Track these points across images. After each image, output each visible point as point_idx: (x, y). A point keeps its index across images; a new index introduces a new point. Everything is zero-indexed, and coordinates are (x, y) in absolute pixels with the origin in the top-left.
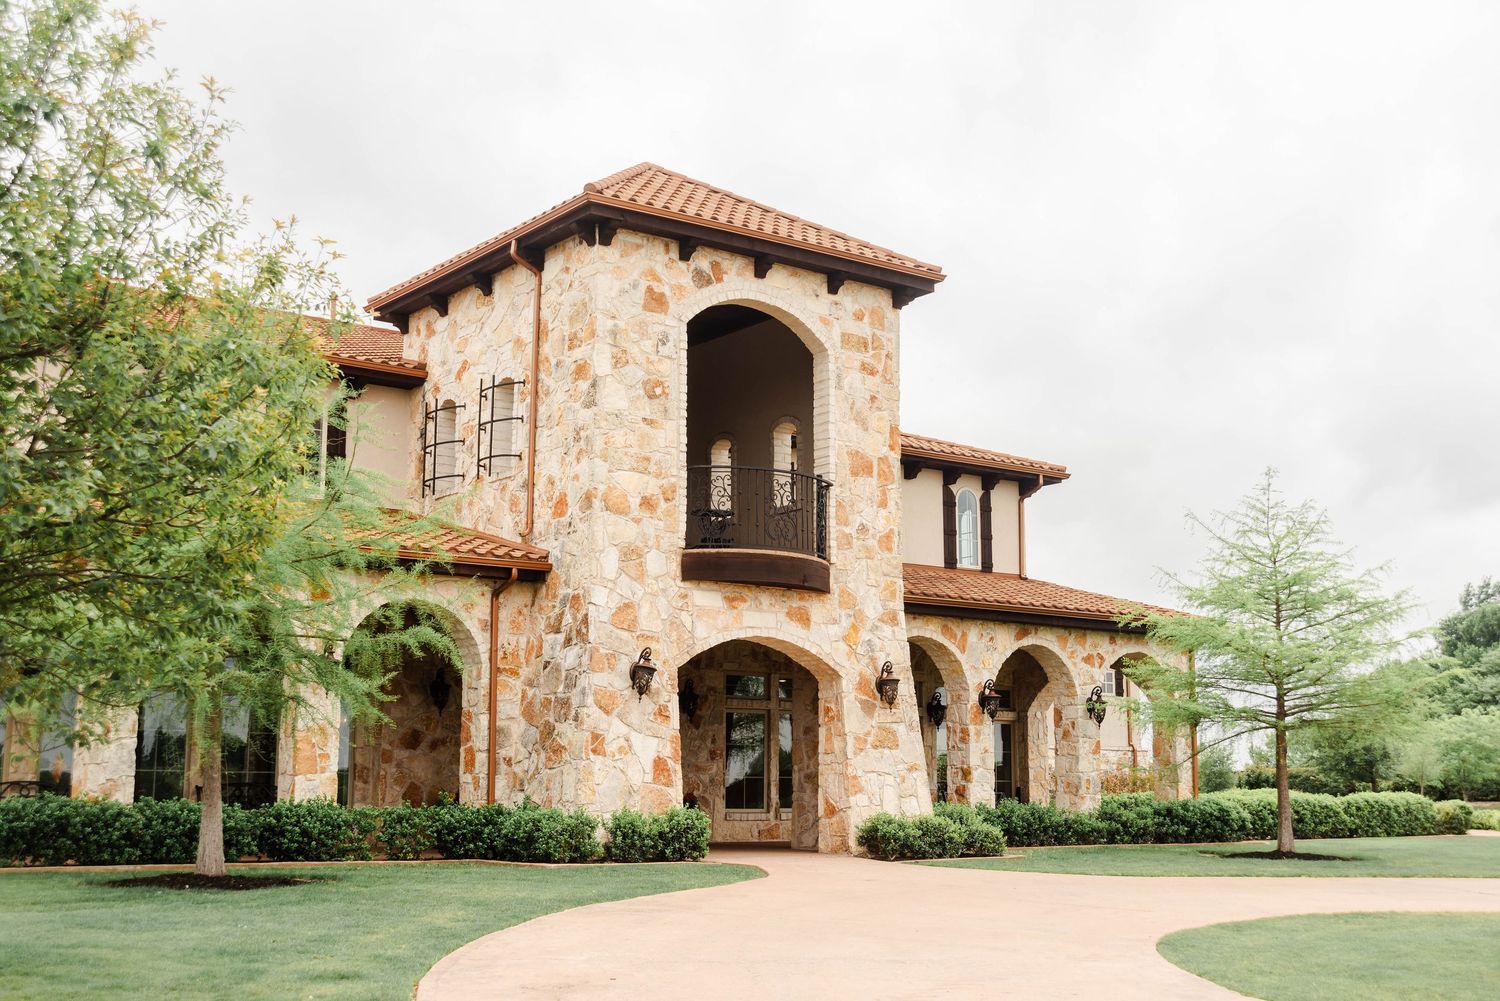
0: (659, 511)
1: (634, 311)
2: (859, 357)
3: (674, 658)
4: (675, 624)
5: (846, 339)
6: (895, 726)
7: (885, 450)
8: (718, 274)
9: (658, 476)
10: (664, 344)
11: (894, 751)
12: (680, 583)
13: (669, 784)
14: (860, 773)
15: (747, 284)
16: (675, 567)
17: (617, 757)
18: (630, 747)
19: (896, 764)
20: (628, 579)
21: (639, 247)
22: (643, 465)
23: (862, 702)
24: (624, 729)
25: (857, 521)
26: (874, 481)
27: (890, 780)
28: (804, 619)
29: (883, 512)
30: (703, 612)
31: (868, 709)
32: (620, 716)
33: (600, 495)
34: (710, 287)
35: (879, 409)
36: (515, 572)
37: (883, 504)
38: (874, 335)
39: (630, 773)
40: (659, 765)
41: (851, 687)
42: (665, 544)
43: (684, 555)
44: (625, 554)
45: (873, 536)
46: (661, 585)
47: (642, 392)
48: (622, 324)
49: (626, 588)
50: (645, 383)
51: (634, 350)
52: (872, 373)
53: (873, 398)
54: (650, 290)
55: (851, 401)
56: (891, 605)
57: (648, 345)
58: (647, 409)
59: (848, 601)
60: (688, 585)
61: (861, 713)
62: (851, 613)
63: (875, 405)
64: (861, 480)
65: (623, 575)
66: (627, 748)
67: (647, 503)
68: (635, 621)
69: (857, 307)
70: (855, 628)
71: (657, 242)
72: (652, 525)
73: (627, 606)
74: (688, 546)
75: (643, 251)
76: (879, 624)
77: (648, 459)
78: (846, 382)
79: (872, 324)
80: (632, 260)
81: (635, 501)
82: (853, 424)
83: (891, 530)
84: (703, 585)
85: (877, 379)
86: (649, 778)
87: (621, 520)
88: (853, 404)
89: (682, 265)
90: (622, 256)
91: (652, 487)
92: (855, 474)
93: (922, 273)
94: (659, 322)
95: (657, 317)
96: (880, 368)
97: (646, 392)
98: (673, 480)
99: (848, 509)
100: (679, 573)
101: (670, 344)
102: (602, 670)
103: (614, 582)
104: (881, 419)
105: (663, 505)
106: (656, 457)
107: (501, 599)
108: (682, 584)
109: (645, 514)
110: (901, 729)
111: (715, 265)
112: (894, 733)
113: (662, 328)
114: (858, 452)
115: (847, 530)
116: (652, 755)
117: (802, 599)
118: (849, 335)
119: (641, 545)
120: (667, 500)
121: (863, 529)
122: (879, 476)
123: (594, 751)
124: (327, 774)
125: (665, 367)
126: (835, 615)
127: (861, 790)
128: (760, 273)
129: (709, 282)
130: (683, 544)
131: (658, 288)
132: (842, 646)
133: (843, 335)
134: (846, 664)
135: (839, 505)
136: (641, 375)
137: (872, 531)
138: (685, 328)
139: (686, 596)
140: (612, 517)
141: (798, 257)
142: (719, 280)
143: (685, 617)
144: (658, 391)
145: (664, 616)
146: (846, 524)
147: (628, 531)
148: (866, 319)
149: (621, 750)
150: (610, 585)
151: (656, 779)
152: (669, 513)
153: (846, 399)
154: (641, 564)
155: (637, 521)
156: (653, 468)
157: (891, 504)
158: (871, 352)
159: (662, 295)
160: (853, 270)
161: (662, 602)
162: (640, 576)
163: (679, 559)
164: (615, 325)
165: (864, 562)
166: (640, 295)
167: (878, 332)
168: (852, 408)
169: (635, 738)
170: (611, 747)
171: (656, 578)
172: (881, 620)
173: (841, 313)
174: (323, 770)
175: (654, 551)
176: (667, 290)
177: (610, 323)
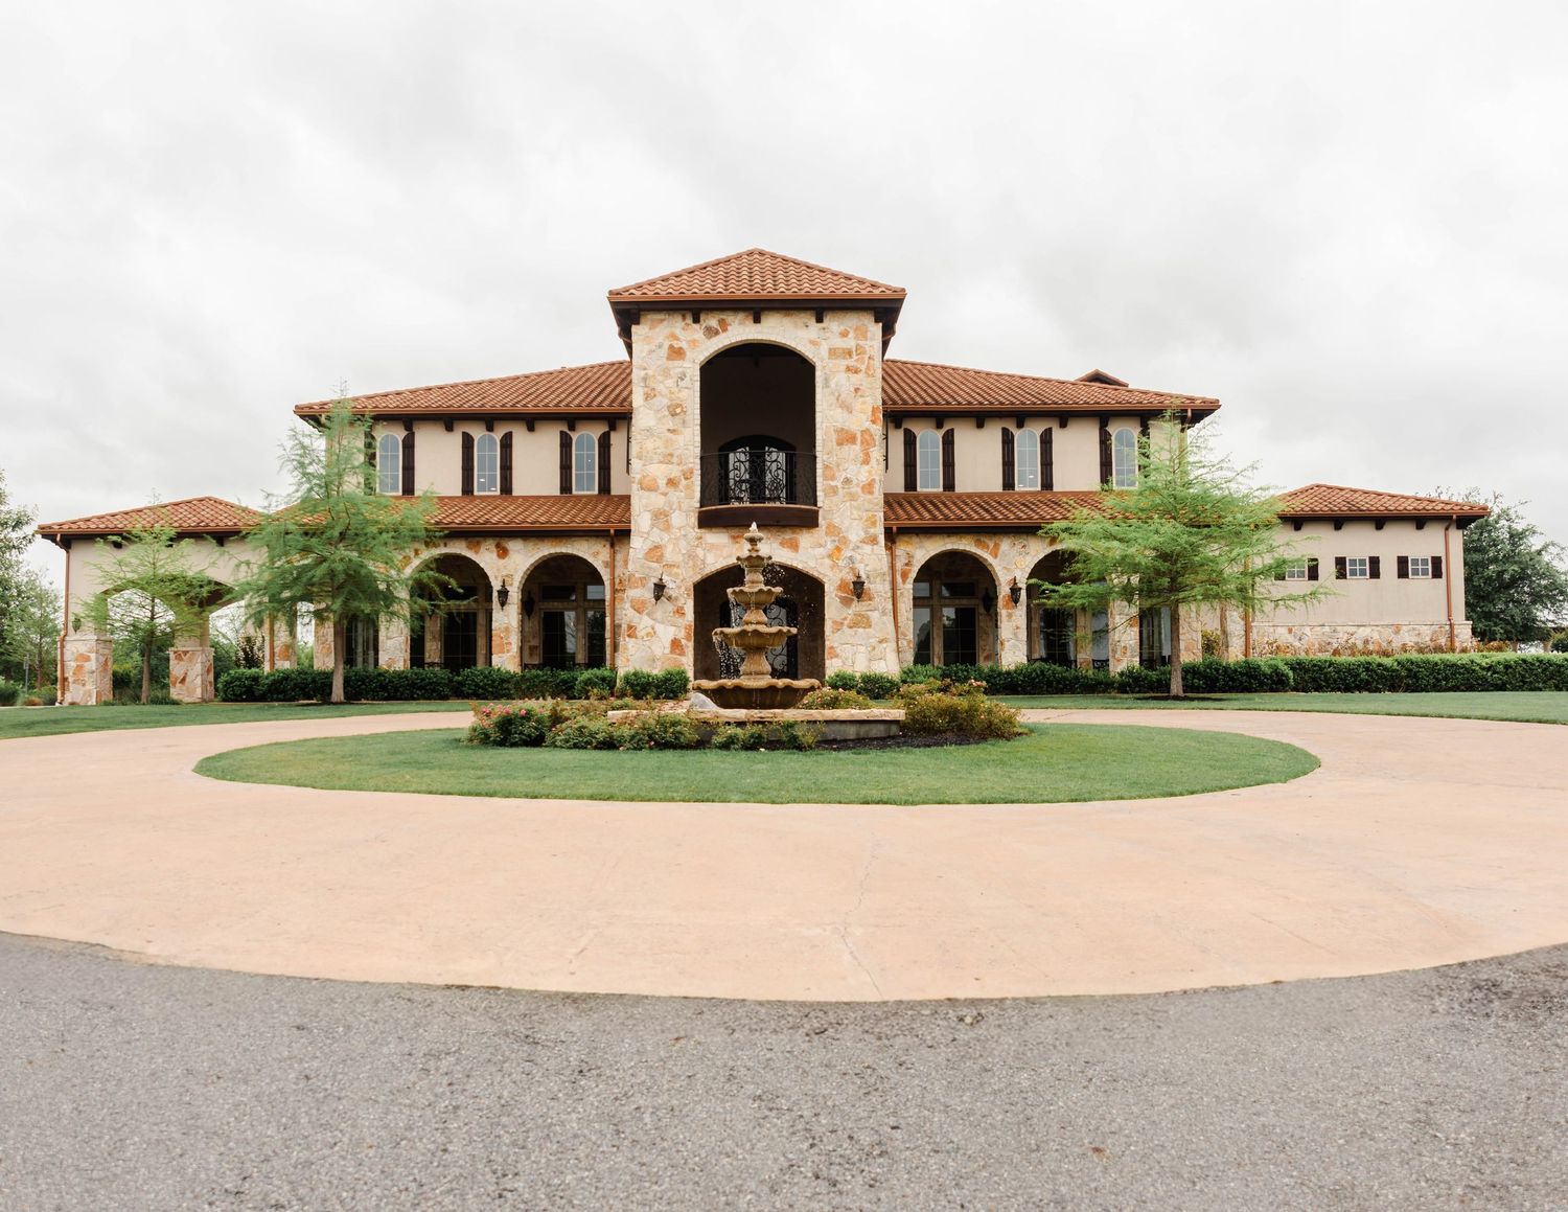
0: (681, 487)
1: (660, 362)
2: (843, 363)
3: (691, 577)
4: (691, 556)
5: (833, 352)
6: (869, 613)
7: (868, 424)
8: (724, 325)
9: (679, 465)
10: (682, 379)
11: (867, 630)
12: (697, 530)
13: (682, 654)
14: (836, 645)
15: (747, 330)
16: (694, 520)
17: (645, 639)
18: (655, 633)
19: (869, 638)
20: (658, 531)
21: (662, 320)
22: (668, 458)
23: (841, 598)
24: (651, 622)
25: (841, 476)
26: (857, 447)
27: (863, 649)
28: (795, 547)
29: (867, 467)
30: (713, 547)
31: (846, 602)
32: (648, 614)
33: (637, 481)
34: (718, 337)
35: (862, 396)
36: (612, 532)
37: (866, 461)
38: (858, 345)
39: (653, 648)
40: (676, 645)
41: (832, 588)
42: (684, 507)
43: (700, 513)
44: (656, 516)
45: (857, 485)
46: (683, 532)
47: (667, 413)
48: (650, 372)
49: (657, 537)
50: (669, 407)
51: (660, 387)
52: (856, 372)
53: (857, 390)
54: (671, 347)
55: (837, 394)
56: (872, 531)
57: (670, 382)
58: (670, 423)
59: (833, 530)
60: (703, 531)
61: (840, 605)
62: (837, 539)
63: (859, 394)
64: (846, 448)
65: (655, 529)
66: (652, 634)
67: (671, 482)
68: (662, 556)
69: (842, 328)
70: (838, 549)
71: (676, 316)
72: (676, 496)
73: (656, 547)
74: (701, 506)
75: (665, 323)
76: (860, 545)
77: (671, 455)
78: (832, 384)
79: (856, 338)
80: (657, 330)
81: (662, 483)
82: (840, 410)
83: (874, 480)
84: (714, 530)
85: (861, 376)
86: (667, 651)
87: (653, 495)
88: (839, 396)
89: (696, 326)
90: (650, 329)
91: (675, 471)
92: (840, 444)
93: (889, 294)
94: (677, 366)
95: (677, 363)
96: (863, 367)
97: (670, 412)
98: (690, 465)
99: (835, 469)
100: (696, 524)
101: (688, 378)
102: (637, 587)
103: (648, 533)
104: (864, 403)
105: (683, 482)
106: (678, 452)
107: (617, 548)
108: (699, 531)
109: (671, 490)
110: (875, 616)
111: (722, 323)
112: (868, 618)
113: (681, 370)
114: (843, 429)
115: (833, 483)
116: (670, 637)
117: (793, 533)
118: (835, 349)
119: (667, 509)
120: (686, 479)
121: (847, 481)
122: (862, 443)
123: (629, 636)
124: (511, 654)
125: (684, 394)
126: (822, 541)
127: (837, 656)
128: (757, 320)
129: (717, 333)
130: (698, 505)
131: (676, 344)
132: (827, 561)
133: (830, 349)
134: (830, 574)
135: (826, 467)
136: (666, 402)
137: (855, 482)
138: (698, 368)
139: (701, 538)
140: (646, 493)
141: (776, 305)
142: (725, 330)
143: (700, 552)
144: (678, 410)
145: (684, 552)
146: (833, 478)
147: (657, 501)
148: (851, 335)
149: (648, 635)
150: (645, 536)
151: (672, 652)
152: (687, 487)
153: (833, 394)
154: (667, 521)
155: (665, 494)
156: (675, 460)
157: (873, 462)
158: (855, 357)
159: (681, 348)
160: (825, 305)
161: (683, 544)
162: (667, 528)
163: (697, 515)
164: (646, 374)
165: (848, 504)
166: (664, 351)
167: (861, 343)
168: (838, 399)
169: (659, 628)
170: (641, 633)
171: (680, 529)
172: (863, 542)
173: (827, 335)
174: (508, 651)
175: (677, 511)
176: (684, 345)
177: (643, 373)
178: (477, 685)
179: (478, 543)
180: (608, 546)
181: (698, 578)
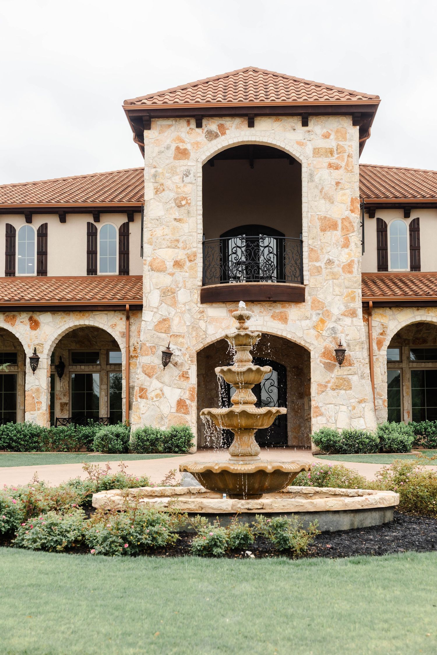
0: (186, 268)
1: (167, 162)
2: (325, 161)
3: (194, 346)
4: (195, 327)
5: (317, 152)
6: (350, 377)
7: (347, 213)
8: (222, 129)
9: (184, 249)
10: (187, 176)
11: (348, 392)
12: (199, 305)
13: (187, 413)
14: (320, 405)
15: (243, 133)
16: (197, 296)
17: (155, 399)
18: (163, 394)
19: (349, 399)
20: (166, 306)
21: (170, 126)
22: (175, 244)
23: (325, 364)
24: (160, 385)
25: (325, 258)
26: (338, 233)
27: (344, 408)
28: (284, 319)
29: (346, 250)
30: (213, 320)
31: (329, 367)
32: (157, 378)
33: (148, 263)
34: (218, 139)
35: (342, 189)
36: (127, 307)
37: (346, 245)
38: (338, 145)
39: (162, 407)
40: (181, 404)
41: (317, 355)
42: (189, 285)
43: (202, 290)
44: (164, 293)
45: (338, 266)
46: (187, 307)
47: (174, 205)
48: (160, 170)
49: (165, 311)
50: (175, 200)
51: (168, 183)
52: (337, 168)
53: (338, 183)
54: (178, 148)
55: (320, 188)
56: (352, 305)
57: (177, 179)
58: (177, 213)
59: (318, 305)
60: (205, 305)
61: (324, 370)
62: (320, 312)
63: (340, 187)
64: (328, 233)
65: (163, 304)
66: (161, 395)
67: (177, 264)
68: (169, 327)
69: (325, 131)
70: (322, 321)
71: (181, 121)
72: (180, 275)
73: (164, 320)
74: (203, 285)
75: (173, 128)
76: (341, 317)
77: (178, 241)
78: (316, 179)
79: (337, 139)
80: (166, 134)
81: (169, 264)
82: (323, 201)
83: (352, 261)
84: (214, 305)
85: (341, 171)
86: (174, 410)
87: (161, 275)
88: (322, 189)
89: (199, 130)
90: (160, 133)
91: (181, 255)
92: (323, 230)
93: (365, 101)
94: (183, 165)
95: (182, 162)
96: (343, 164)
97: (176, 204)
98: (194, 250)
99: (319, 251)
100: (199, 300)
101: (192, 175)
102: (147, 355)
103: (157, 308)
104: (344, 195)
105: (188, 264)
106: (182, 239)
107: (132, 320)
108: (201, 306)
109: (177, 270)
110: (355, 379)
111: (221, 127)
112: (348, 381)
113: (186, 168)
114: (325, 217)
115: (317, 264)
116: (176, 398)
117: (283, 307)
118: (318, 149)
119: (174, 287)
120: (190, 261)
121: (330, 262)
122: (343, 229)
123: (141, 397)
124: (41, 411)
125: (188, 189)
126: (308, 314)
127: (321, 415)
128: (251, 125)
129: (217, 136)
130: (200, 284)
131: (182, 146)
132: (313, 332)
133: (314, 149)
134: (315, 343)
135: (311, 250)
136: (172, 195)
137: (336, 262)
138: (200, 166)
139: (203, 312)
140: (156, 274)
141: (268, 111)
142: (223, 134)
143: (202, 324)
144: (183, 203)
145: (188, 324)
146: (317, 260)
147: (165, 280)
148: (332, 137)
149: (157, 396)
150: (155, 310)
151: (178, 411)
152: (191, 268)
153: (316, 187)
154: (174, 297)
155: (172, 274)
156: (181, 245)
157: (352, 245)
158: (336, 156)
159: (185, 149)
160: (310, 111)
161: (187, 316)
162: (174, 303)
163: (199, 292)
164: (156, 171)
165: (331, 282)
166: (172, 152)
167: (341, 143)
168: (321, 192)
169: (167, 390)
170: (151, 394)
171: (184, 304)
172: (343, 315)
173: (312, 137)
174: (39, 409)
175: (182, 289)
176: (188, 147)
177: (153, 171)
178: (11, 439)
179: (14, 317)
180: (124, 318)
181: (200, 346)
